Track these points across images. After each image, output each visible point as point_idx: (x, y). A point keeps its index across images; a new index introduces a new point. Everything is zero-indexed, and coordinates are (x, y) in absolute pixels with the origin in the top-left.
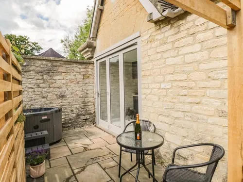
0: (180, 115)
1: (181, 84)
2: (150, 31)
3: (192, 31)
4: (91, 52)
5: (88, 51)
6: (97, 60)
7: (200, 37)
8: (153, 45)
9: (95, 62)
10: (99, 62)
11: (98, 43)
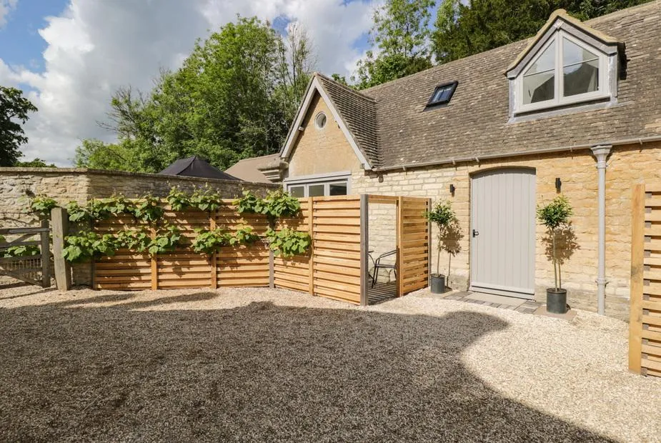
0: (382, 238)
1: (383, 217)
2: (361, 174)
3: (390, 183)
4: (281, 174)
5: (276, 173)
6: (288, 185)
7: (394, 188)
8: (363, 185)
9: (285, 186)
10: (290, 187)
11: (292, 166)
